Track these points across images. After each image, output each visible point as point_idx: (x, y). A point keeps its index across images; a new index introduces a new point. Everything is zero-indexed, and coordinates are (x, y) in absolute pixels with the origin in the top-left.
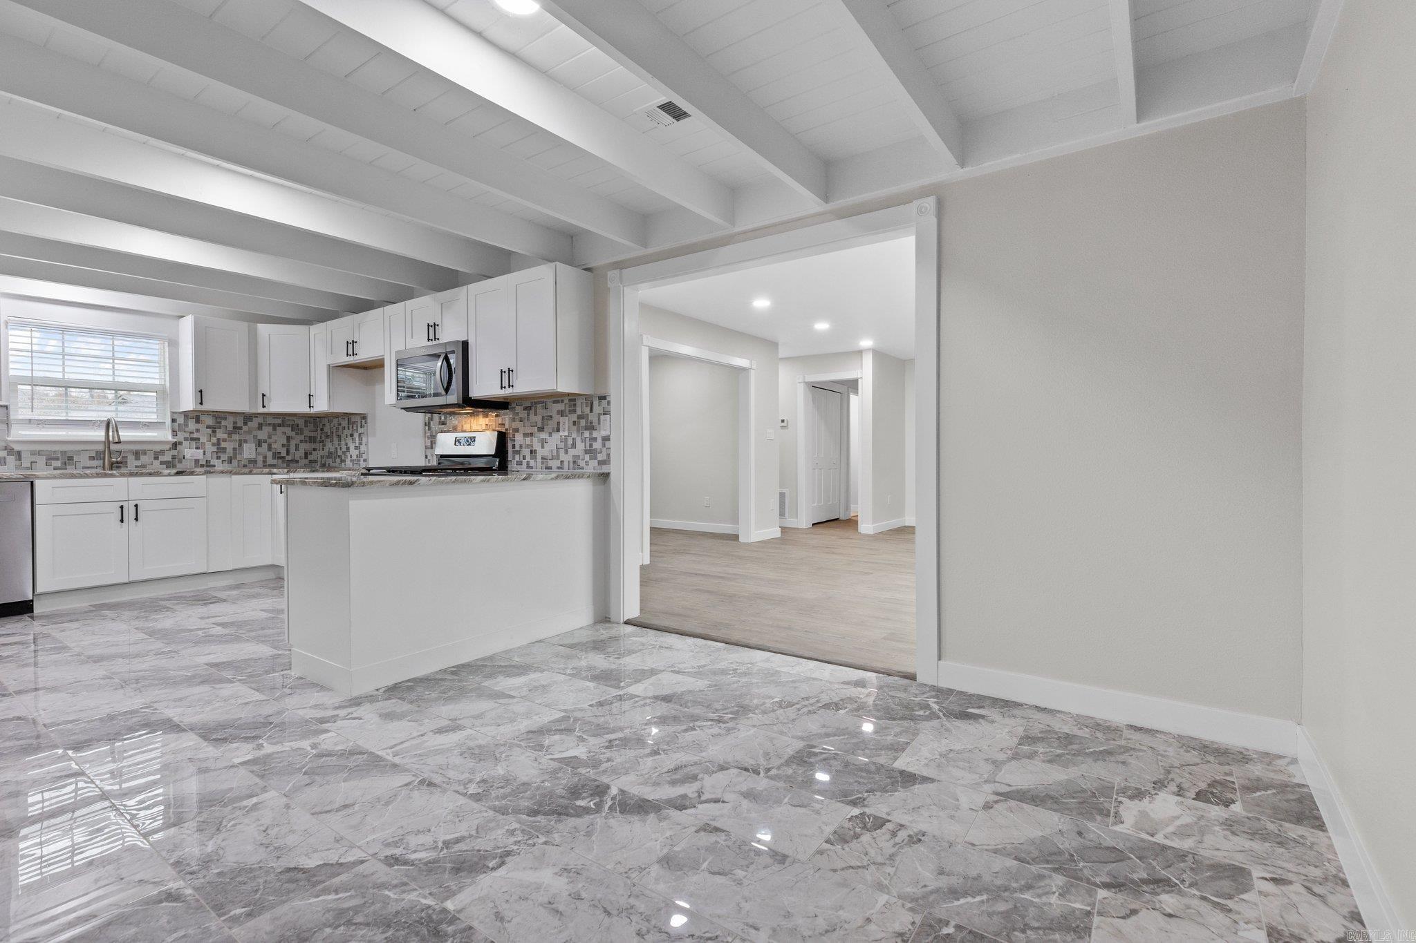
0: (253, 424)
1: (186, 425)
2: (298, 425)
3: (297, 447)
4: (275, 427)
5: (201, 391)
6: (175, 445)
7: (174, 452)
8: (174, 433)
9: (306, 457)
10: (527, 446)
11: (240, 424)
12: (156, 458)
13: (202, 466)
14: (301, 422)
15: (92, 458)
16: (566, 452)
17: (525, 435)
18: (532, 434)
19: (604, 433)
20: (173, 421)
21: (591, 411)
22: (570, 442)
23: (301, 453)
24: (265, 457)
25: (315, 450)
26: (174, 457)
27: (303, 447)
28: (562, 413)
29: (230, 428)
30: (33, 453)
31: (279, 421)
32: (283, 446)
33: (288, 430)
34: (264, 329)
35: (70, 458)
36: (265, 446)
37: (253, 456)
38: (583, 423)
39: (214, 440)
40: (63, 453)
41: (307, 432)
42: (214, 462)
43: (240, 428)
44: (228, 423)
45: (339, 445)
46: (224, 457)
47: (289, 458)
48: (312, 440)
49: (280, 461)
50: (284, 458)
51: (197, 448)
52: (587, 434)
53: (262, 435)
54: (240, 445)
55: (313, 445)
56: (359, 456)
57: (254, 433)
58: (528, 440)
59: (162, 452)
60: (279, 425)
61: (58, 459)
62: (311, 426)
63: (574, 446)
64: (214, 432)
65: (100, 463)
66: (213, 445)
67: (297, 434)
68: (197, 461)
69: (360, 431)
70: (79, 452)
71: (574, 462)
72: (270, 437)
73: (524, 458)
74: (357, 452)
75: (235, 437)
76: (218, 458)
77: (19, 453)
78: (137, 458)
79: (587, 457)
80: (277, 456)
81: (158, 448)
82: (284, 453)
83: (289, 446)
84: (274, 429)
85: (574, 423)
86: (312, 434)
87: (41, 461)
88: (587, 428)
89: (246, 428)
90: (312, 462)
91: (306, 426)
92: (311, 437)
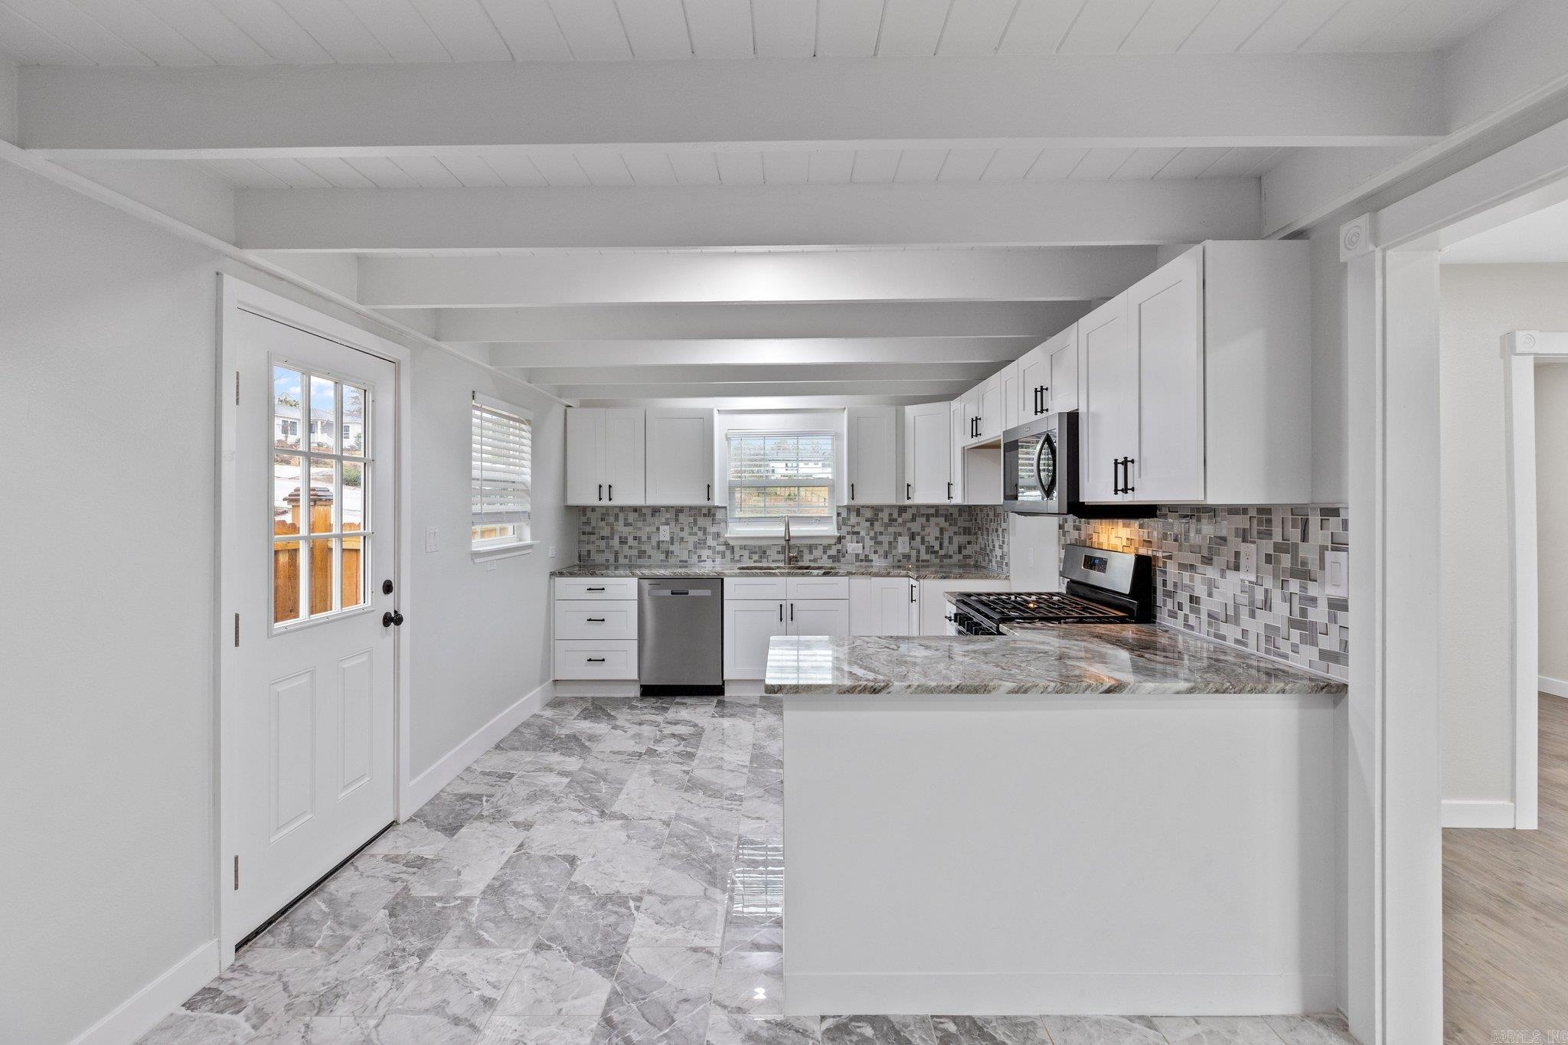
0: (907, 516)
1: (849, 519)
2: (952, 514)
3: (950, 539)
4: (928, 517)
5: (853, 486)
6: (840, 539)
7: (839, 547)
8: (839, 529)
9: (960, 552)
10: (1186, 588)
11: (895, 516)
12: (825, 553)
13: (862, 561)
14: (955, 511)
15: (778, 553)
16: (1253, 615)
18: (1193, 567)
19: (1337, 593)
20: (839, 514)
21: (1304, 538)
22: (1259, 596)
23: (955, 547)
24: (918, 552)
25: (969, 543)
26: (839, 551)
27: (956, 539)
28: (1244, 536)
29: (886, 520)
30: (743, 548)
31: (933, 511)
32: (937, 538)
33: (941, 521)
34: (910, 411)
35: (764, 552)
37: (907, 551)
38: (1286, 560)
39: (872, 534)
40: (760, 547)
41: (961, 523)
42: (873, 557)
43: (896, 520)
44: (884, 516)
45: (988, 540)
46: (881, 551)
47: (942, 553)
48: (967, 531)
49: (933, 556)
50: (937, 552)
51: (858, 542)
52: (1294, 586)
53: (915, 527)
54: (895, 538)
55: (967, 538)
56: (1002, 557)
57: (909, 525)
58: (1187, 577)
59: (829, 546)
60: (932, 515)
61: (755, 553)
62: (965, 516)
63: (1267, 605)
64: (872, 525)
65: (781, 557)
66: (871, 538)
67: (951, 525)
68: (857, 555)
69: (1004, 525)
70: (769, 547)
72: (923, 528)
73: (1181, 607)
75: (891, 530)
76: (876, 552)
77: (733, 547)
78: (811, 552)
79: (1295, 635)
80: (930, 550)
81: (826, 542)
82: (937, 548)
83: (942, 539)
84: (928, 520)
85: (1269, 558)
86: (967, 524)
87: (746, 553)
88: (1295, 574)
89: (900, 520)
90: (966, 557)
91: (960, 515)
92: (965, 528)
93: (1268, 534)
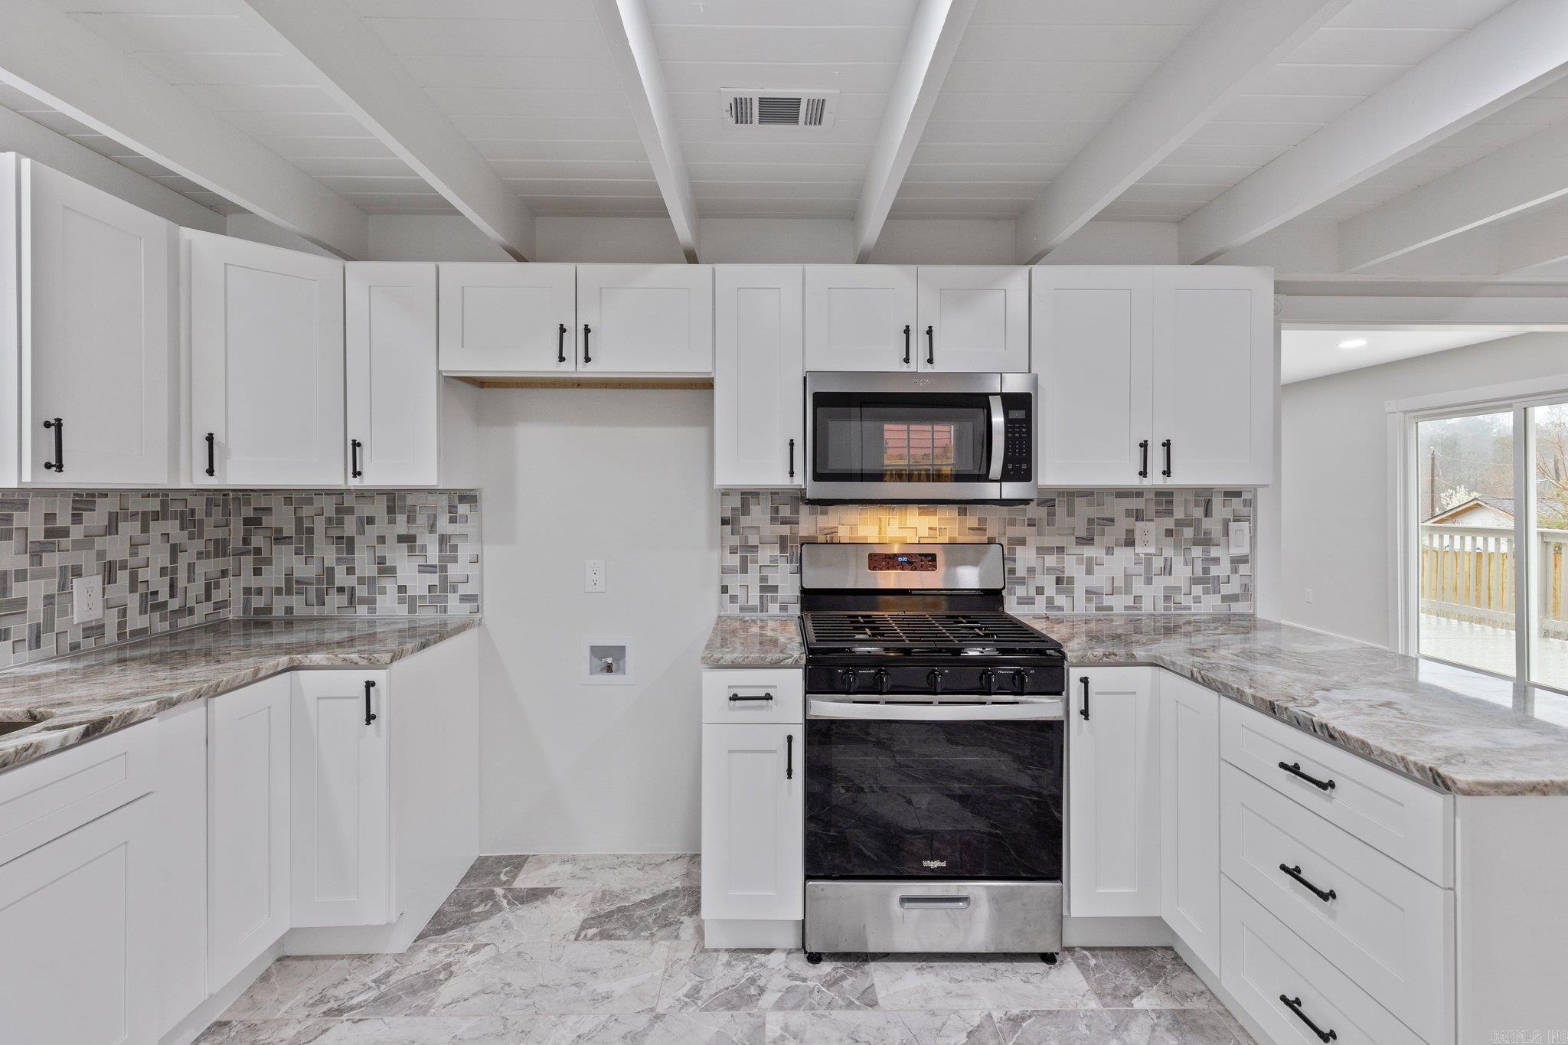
0: (96, 518)
2: (193, 511)
3: (191, 567)
4: (146, 519)
9: (208, 598)
10: (1050, 570)
11: (64, 520)
14: (199, 505)
16: (1149, 581)
17: (1042, 551)
18: (1061, 549)
21: (1207, 513)
22: (1158, 563)
23: (198, 588)
24: (123, 613)
25: (224, 573)
27: (208, 567)
28: (1138, 516)
29: (37, 534)
31: (154, 505)
32: (163, 571)
33: (172, 526)
36: (123, 577)
37: (97, 614)
38: (1188, 533)
41: (211, 532)
43: (64, 533)
45: (344, 561)
47: (174, 604)
48: (220, 548)
49: (155, 616)
50: (164, 604)
52: (1197, 552)
53: (116, 548)
54: (63, 586)
57: (100, 543)
58: (1051, 560)
60: (156, 516)
62: (217, 512)
63: (1167, 569)
67: (191, 537)
71: (1167, 598)
72: (134, 546)
73: (1040, 591)
74: (434, 579)
75: (53, 560)
79: (1198, 590)
80: (151, 603)
82: (164, 595)
83: (174, 570)
84: (145, 529)
85: (1169, 533)
86: (220, 534)
88: (1196, 542)
89: (77, 532)
90: (220, 606)
91: (208, 514)
92: (217, 541)
93: (1170, 513)
